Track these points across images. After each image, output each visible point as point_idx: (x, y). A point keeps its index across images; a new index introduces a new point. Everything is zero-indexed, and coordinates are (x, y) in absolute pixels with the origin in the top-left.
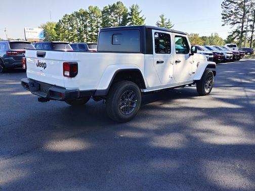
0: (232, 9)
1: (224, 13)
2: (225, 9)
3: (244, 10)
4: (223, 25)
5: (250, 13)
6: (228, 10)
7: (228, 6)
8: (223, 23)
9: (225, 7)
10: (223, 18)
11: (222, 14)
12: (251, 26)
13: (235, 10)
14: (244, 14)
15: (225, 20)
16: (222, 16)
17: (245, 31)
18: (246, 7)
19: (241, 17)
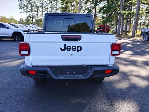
0: (24, 4)
1: (20, 5)
2: (20, 3)
3: (31, 5)
4: (21, 12)
5: (35, 7)
6: (22, 4)
7: (22, 1)
8: (21, 11)
9: (20, 2)
10: (20, 8)
11: (19, 6)
12: (36, 14)
13: (26, 4)
14: (32, 7)
15: (22, 9)
16: (19, 7)
17: (34, 17)
18: (32, 3)
19: (30, 9)
